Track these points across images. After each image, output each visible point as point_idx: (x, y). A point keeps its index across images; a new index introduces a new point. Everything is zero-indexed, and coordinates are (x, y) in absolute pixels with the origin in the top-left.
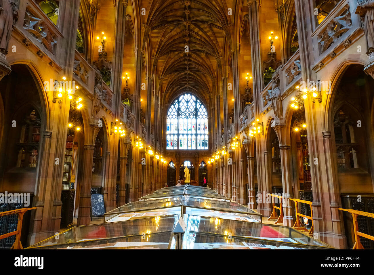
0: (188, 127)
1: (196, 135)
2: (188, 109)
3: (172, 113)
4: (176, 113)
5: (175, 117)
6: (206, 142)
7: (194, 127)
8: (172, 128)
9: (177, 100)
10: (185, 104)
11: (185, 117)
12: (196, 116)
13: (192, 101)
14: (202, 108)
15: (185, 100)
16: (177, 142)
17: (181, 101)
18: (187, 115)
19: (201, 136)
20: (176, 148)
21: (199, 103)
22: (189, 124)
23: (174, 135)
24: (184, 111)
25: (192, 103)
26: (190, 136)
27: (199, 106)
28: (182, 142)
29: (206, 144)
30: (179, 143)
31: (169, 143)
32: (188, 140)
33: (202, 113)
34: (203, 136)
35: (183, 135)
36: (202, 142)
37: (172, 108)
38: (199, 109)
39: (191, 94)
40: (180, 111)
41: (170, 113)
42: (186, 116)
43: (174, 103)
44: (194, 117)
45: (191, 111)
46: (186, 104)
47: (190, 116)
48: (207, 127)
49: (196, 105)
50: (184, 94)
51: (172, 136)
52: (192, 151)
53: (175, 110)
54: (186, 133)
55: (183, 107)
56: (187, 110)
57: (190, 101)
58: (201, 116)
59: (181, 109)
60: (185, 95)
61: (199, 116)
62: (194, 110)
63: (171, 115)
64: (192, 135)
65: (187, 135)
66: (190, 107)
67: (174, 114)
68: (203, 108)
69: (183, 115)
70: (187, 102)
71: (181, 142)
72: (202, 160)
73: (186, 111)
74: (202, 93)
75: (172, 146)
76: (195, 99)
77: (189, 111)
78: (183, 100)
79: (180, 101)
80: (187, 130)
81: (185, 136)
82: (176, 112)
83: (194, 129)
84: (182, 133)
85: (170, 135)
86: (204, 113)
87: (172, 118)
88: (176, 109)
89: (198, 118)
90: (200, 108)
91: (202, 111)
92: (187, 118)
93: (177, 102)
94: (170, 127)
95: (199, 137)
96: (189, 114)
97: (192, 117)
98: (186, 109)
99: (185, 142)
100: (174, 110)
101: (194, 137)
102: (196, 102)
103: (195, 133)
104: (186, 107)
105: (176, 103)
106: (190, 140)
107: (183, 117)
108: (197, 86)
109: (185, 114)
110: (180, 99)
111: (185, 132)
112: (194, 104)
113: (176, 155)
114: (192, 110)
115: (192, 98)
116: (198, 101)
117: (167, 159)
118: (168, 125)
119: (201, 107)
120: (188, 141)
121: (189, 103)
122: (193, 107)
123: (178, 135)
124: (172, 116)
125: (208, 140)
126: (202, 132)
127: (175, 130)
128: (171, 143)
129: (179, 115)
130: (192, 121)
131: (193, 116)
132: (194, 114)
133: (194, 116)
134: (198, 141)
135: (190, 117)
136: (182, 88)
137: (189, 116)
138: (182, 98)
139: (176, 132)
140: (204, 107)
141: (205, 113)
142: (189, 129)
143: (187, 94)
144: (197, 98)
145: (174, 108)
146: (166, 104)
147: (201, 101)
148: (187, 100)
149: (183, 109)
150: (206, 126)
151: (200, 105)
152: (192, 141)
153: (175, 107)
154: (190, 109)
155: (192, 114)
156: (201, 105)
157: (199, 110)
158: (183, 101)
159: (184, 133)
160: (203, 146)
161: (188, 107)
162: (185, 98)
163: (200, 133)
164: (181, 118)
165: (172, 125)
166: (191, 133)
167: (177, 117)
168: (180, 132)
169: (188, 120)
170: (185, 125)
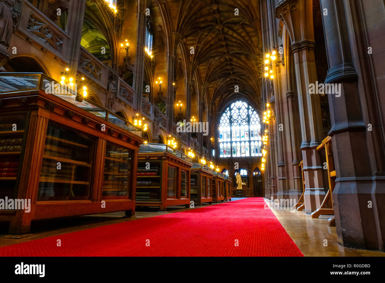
0: (241, 134)
1: (250, 142)
2: (240, 116)
3: (224, 121)
4: (228, 121)
6: (260, 149)
7: (247, 134)
8: (225, 136)
9: (229, 108)
10: (237, 111)
11: (238, 124)
12: (249, 122)
13: (243, 108)
14: (255, 114)
15: (236, 107)
16: (230, 150)
17: (232, 109)
18: (240, 122)
19: (254, 143)
20: (229, 156)
21: (251, 109)
22: (242, 131)
23: (227, 142)
24: (236, 118)
25: (243, 110)
26: (243, 143)
27: (252, 112)
28: (236, 149)
30: (232, 151)
31: (222, 151)
32: (241, 147)
33: (255, 119)
34: (256, 142)
35: (236, 142)
36: (256, 149)
37: (224, 116)
39: (243, 101)
40: (232, 119)
41: (222, 121)
42: (238, 123)
43: (226, 111)
44: (246, 124)
45: (243, 118)
46: (238, 111)
47: (242, 122)
49: (248, 112)
50: (235, 101)
51: (225, 144)
52: (246, 158)
53: (227, 118)
54: (239, 140)
56: (240, 117)
58: (253, 123)
59: (233, 117)
60: (236, 103)
61: (251, 122)
62: (247, 117)
63: (223, 123)
64: (245, 142)
65: (240, 142)
66: (242, 114)
67: (226, 122)
68: (256, 114)
69: (235, 122)
70: (239, 109)
71: (234, 150)
72: (256, 166)
73: (238, 118)
74: (252, 98)
75: (226, 154)
76: (247, 106)
77: (241, 118)
78: (235, 107)
80: (240, 137)
81: (238, 144)
82: (228, 120)
84: (235, 140)
85: (223, 143)
86: (256, 119)
87: (225, 126)
88: (228, 117)
89: (250, 124)
90: (252, 114)
91: (255, 117)
92: (240, 125)
93: (228, 110)
94: (222, 135)
95: (252, 143)
96: (242, 121)
97: (244, 123)
98: (238, 116)
99: (239, 149)
100: (226, 118)
101: (247, 144)
102: (248, 109)
103: (248, 139)
104: (238, 114)
105: (227, 111)
106: (243, 147)
107: (235, 124)
108: (246, 91)
109: (238, 121)
110: (232, 107)
111: (238, 139)
112: (246, 111)
113: (229, 162)
114: (244, 116)
115: (243, 105)
116: (250, 107)
117: (219, 166)
118: (220, 134)
119: (253, 113)
120: (242, 149)
121: (241, 110)
122: (245, 114)
123: (231, 142)
124: (225, 124)
126: (256, 138)
127: (228, 137)
128: (225, 151)
129: (231, 122)
130: (245, 127)
131: (246, 122)
132: (246, 120)
133: (247, 123)
134: (252, 148)
135: (243, 124)
136: (231, 95)
137: (241, 123)
138: (234, 106)
139: (229, 140)
140: (256, 113)
141: (258, 119)
142: (242, 136)
143: (238, 100)
144: (249, 105)
145: (226, 116)
146: (217, 112)
147: (253, 108)
148: (239, 107)
149: (235, 116)
151: (252, 111)
152: (246, 148)
153: (227, 115)
154: (242, 116)
155: (244, 121)
156: (253, 111)
157: (252, 116)
158: (235, 108)
160: (257, 153)
161: (240, 114)
162: (236, 105)
163: (253, 140)
164: (233, 125)
165: (225, 133)
166: (244, 140)
167: (229, 125)
168: (233, 140)
169: (241, 127)
170: (238, 133)
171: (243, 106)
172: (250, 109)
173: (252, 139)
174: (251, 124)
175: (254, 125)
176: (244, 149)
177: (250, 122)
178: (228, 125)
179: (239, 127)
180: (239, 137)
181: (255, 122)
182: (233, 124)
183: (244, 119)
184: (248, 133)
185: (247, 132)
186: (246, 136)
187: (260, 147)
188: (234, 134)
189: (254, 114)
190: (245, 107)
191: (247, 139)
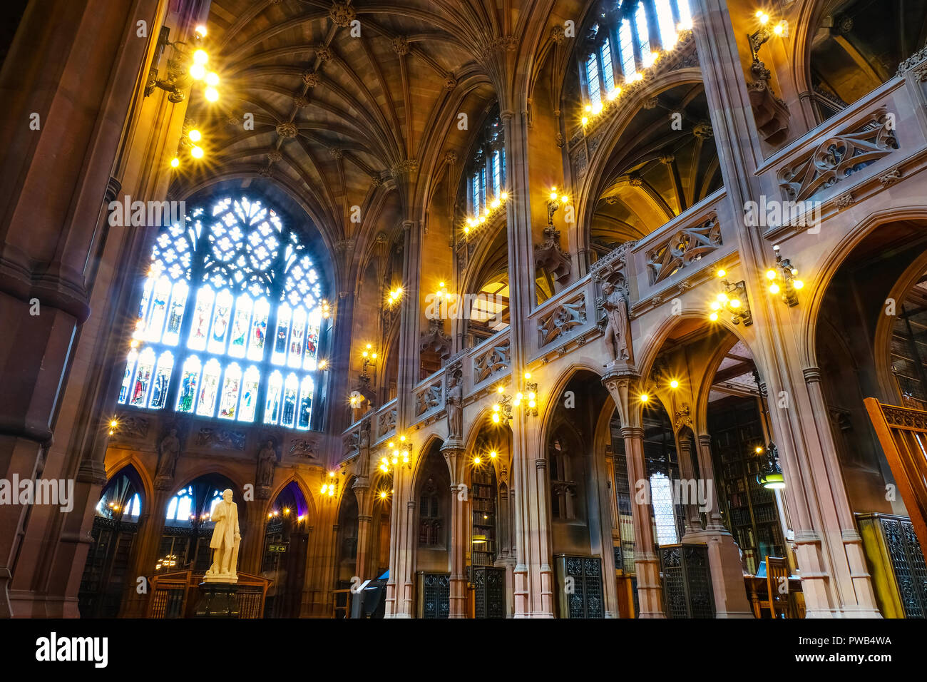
1: (266, 368)
2: (247, 256)
3: (170, 256)
4: (186, 260)
5: (182, 272)
6: (304, 407)
7: (259, 333)
8: (157, 316)
9: (202, 210)
10: (237, 234)
11: (228, 286)
13: (265, 229)
14: (306, 267)
15: (236, 216)
17: (218, 219)
18: (239, 277)
19: (284, 377)
21: (295, 246)
23: (159, 349)
24: (227, 258)
25: (263, 238)
26: (233, 370)
27: (294, 258)
28: (195, 388)
29: (305, 417)
32: (225, 383)
33: (303, 287)
34: (293, 377)
35: (205, 357)
37: (175, 235)
38: (292, 267)
39: (269, 205)
40: (208, 256)
41: (159, 254)
42: (231, 282)
43: (188, 218)
44: (265, 294)
45: (256, 266)
46: (242, 236)
47: (250, 283)
48: (316, 345)
49: (281, 251)
50: (236, 195)
51: (150, 352)
53: (187, 246)
54: (221, 352)
55: (225, 244)
56: (242, 258)
57: (259, 228)
58: (294, 297)
59: (215, 250)
60: (240, 201)
61: (287, 293)
62: (271, 267)
63: (160, 263)
64: (244, 364)
65: (225, 361)
66: (256, 251)
67: (177, 261)
68: (311, 268)
69: (219, 272)
70: (247, 228)
71: (187, 389)
73: (233, 261)
76: (279, 226)
77: (249, 265)
78: (230, 215)
79: (214, 214)
81: (213, 364)
82: (188, 255)
83: (258, 341)
84: (202, 349)
85: (144, 346)
86: (308, 288)
87: (166, 276)
88: (189, 241)
89: (282, 298)
90: (297, 263)
91: (305, 278)
92: (237, 289)
93: (199, 218)
95: (275, 379)
96: (248, 277)
97: (256, 289)
98: (238, 253)
100: (182, 245)
101: (254, 375)
102: (283, 238)
103: (260, 358)
104: (240, 246)
105: (194, 220)
106: (232, 385)
107: (218, 280)
109: (230, 274)
110: (217, 209)
111: (217, 348)
112: (273, 243)
114: (260, 263)
115: (268, 217)
116: (294, 237)
119: (302, 261)
120: (224, 391)
121: (255, 234)
122: (267, 254)
123: (181, 354)
124: (168, 265)
125: (311, 398)
129: (197, 272)
130: (255, 305)
131: (264, 286)
132: (265, 280)
133: (268, 291)
135: (250, 288)
137: (244, 285)
138: (227, 208)
139: (173, 339)
140: (311, 264)
141: (313, 289)
142: (234, 336)
143: (253, 197)
144: (289, 224)
145: (180, 236)
147: (303, 241)
148: (248, 220)
149: (223, 248)
150: (311, 340)
151: (295, 251)
152: (244, 393)
153: (186, 235)
154: (252, 258)
155: (257, 281)
156: (300, 254)
157: (293, 272)
158: (230, 220)
159: (210, 351)
161: (249, 248)
162: (238, 209)
163: (282, 364)
164: (208, 281)
165: (158, 306)
166: (241, 356)
167: (189, 278)
168: (194, 343)
169: (239, 299)
170: (220, 319)
171: (266, 225)
172: (291, 241)
173: (277, 358)
174: (286, 299)
175: (293, 307)
176: (237, 393)
177: (284, 292)
178: (183, 276)
179: (231, 297)
180: (221, 339)
181: (303, 296)
182: (206, 276)
183: (258, 273)
184: (264, 331)
185: (261, 327)
186: (255, 340)
187: (303, 401)
188: (201, 321)
189: (301, 266)
190: (272, 226)
191: (257, 354)
